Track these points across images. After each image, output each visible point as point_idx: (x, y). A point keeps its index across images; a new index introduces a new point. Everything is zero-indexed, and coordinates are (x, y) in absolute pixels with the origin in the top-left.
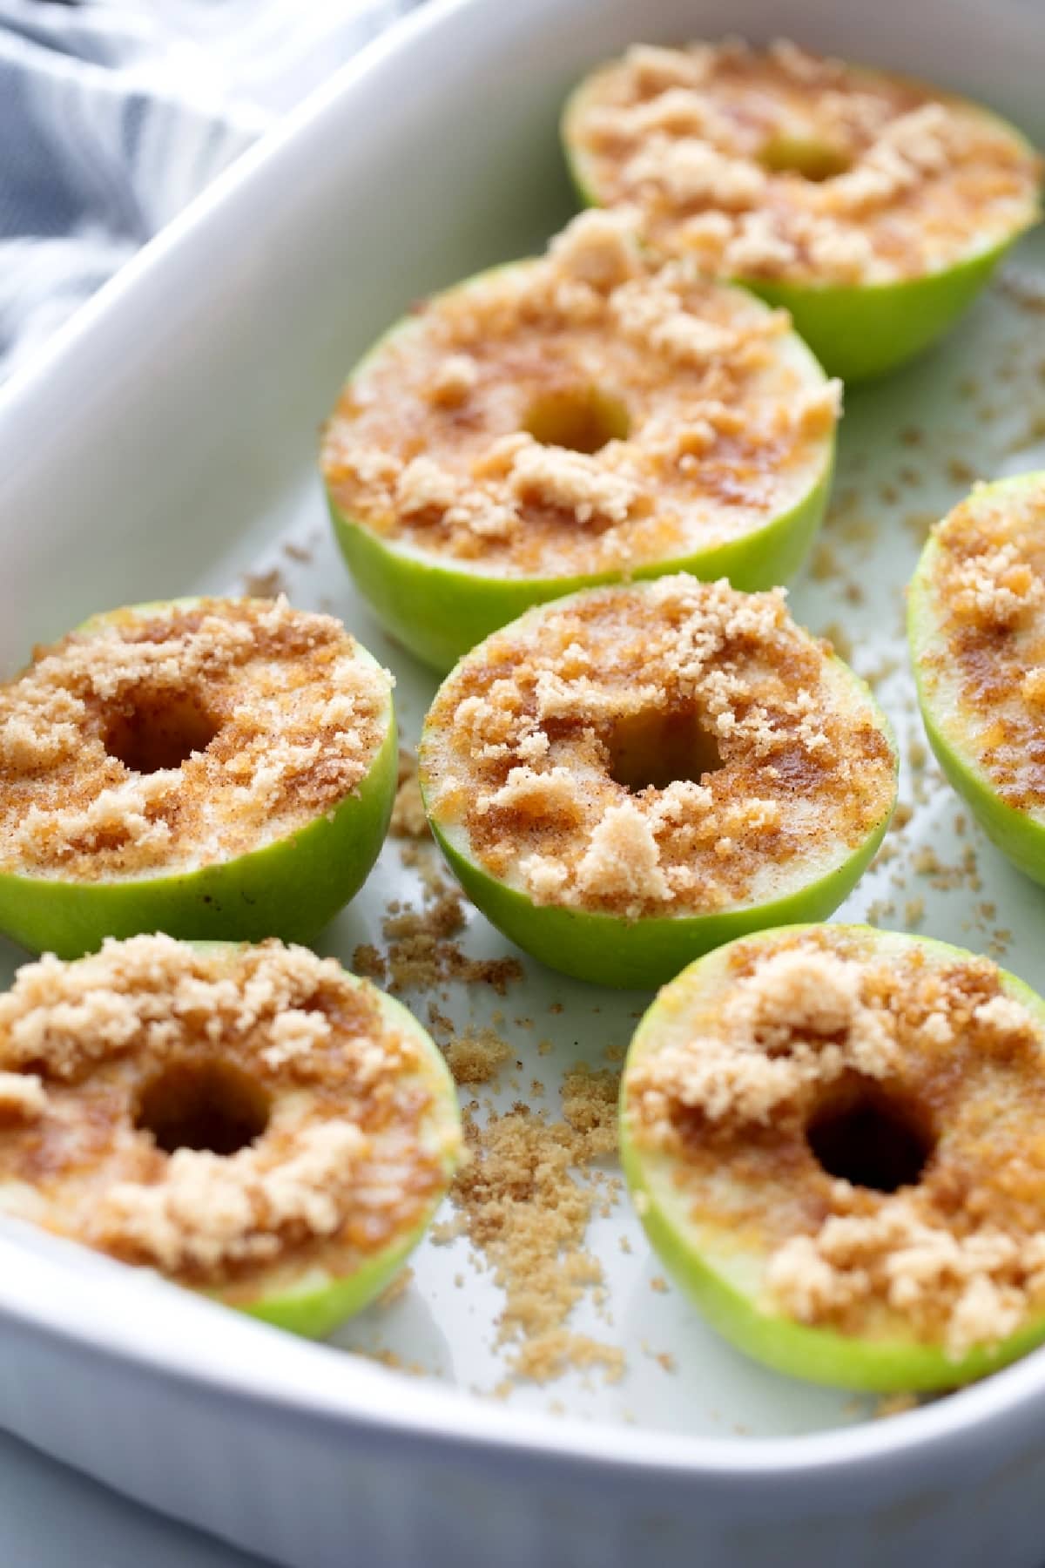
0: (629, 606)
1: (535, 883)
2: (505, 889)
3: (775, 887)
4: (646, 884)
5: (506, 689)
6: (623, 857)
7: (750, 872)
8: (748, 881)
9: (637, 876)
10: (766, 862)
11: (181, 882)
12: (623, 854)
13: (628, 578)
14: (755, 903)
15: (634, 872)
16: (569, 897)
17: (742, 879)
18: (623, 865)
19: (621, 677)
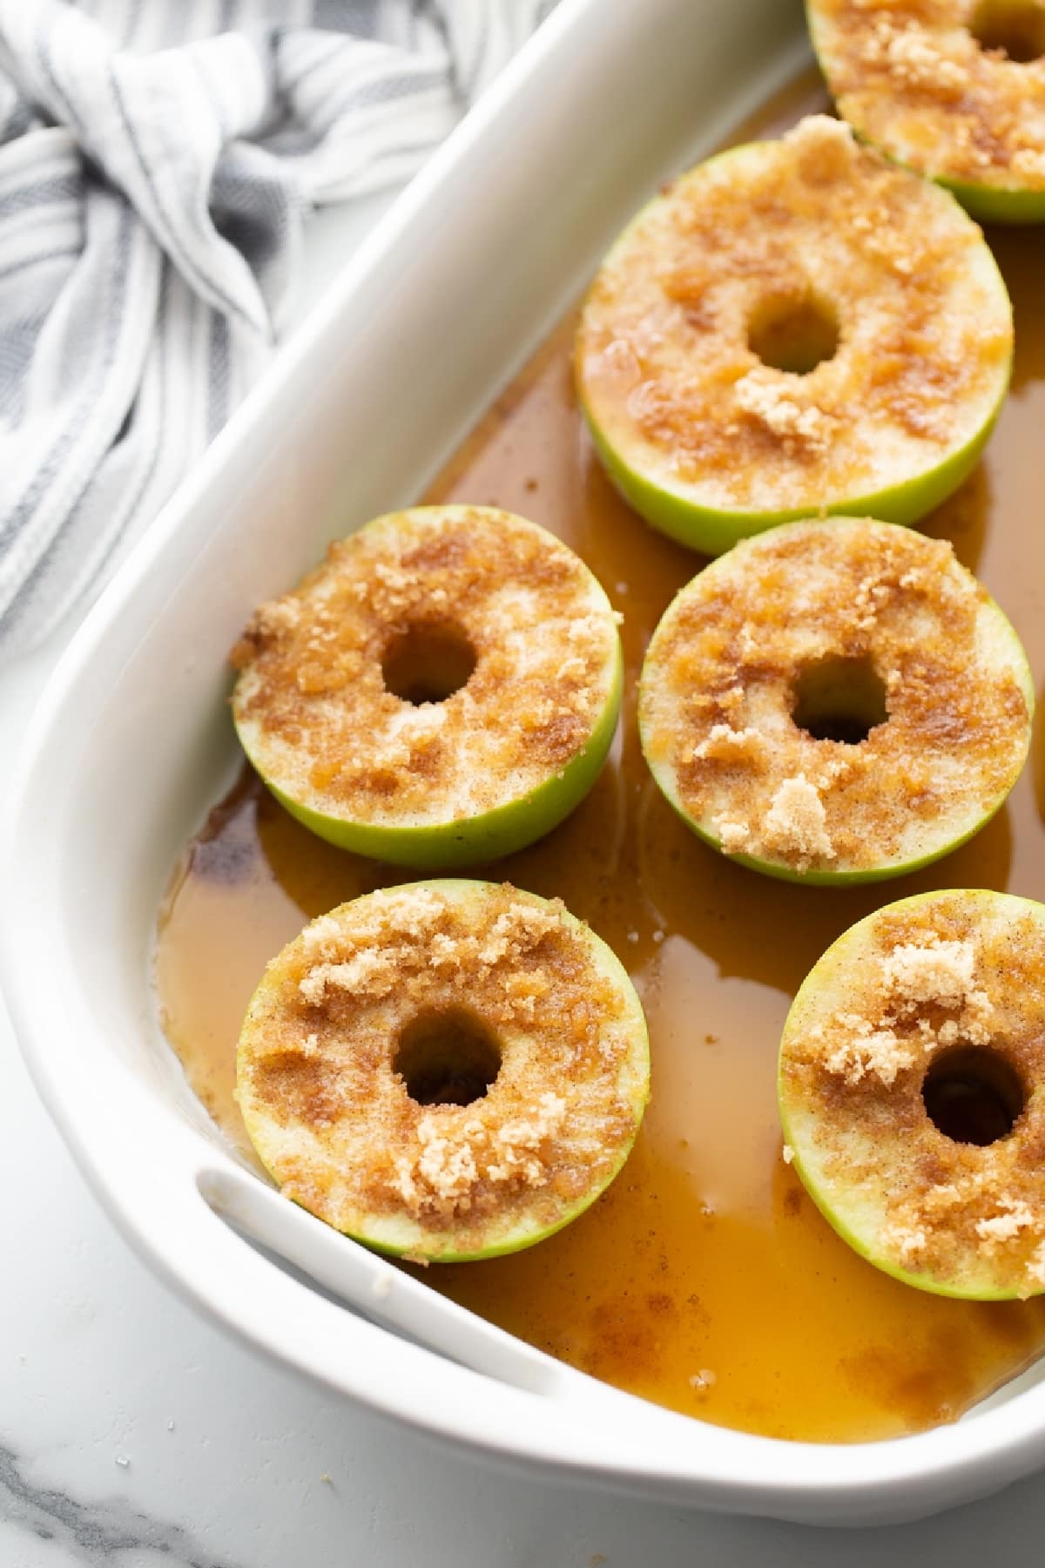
0: (823, 545)
1: (724, 836)
2: (700, 832)
3: (920, 846)
4: (814, 845)
5: (713, 635)
6: (796, 822)
7: (901, 828)
8: (899, 838)
9: (807, 838)
10: (914, 819)
11: (438, 830)
12: (797, 819)
13: (822, 514)
14: (903, 859)
15: (805, 834)
16: (751, 848)
17: (893, 835)
18: (796, 829)
19: (810, 621)
